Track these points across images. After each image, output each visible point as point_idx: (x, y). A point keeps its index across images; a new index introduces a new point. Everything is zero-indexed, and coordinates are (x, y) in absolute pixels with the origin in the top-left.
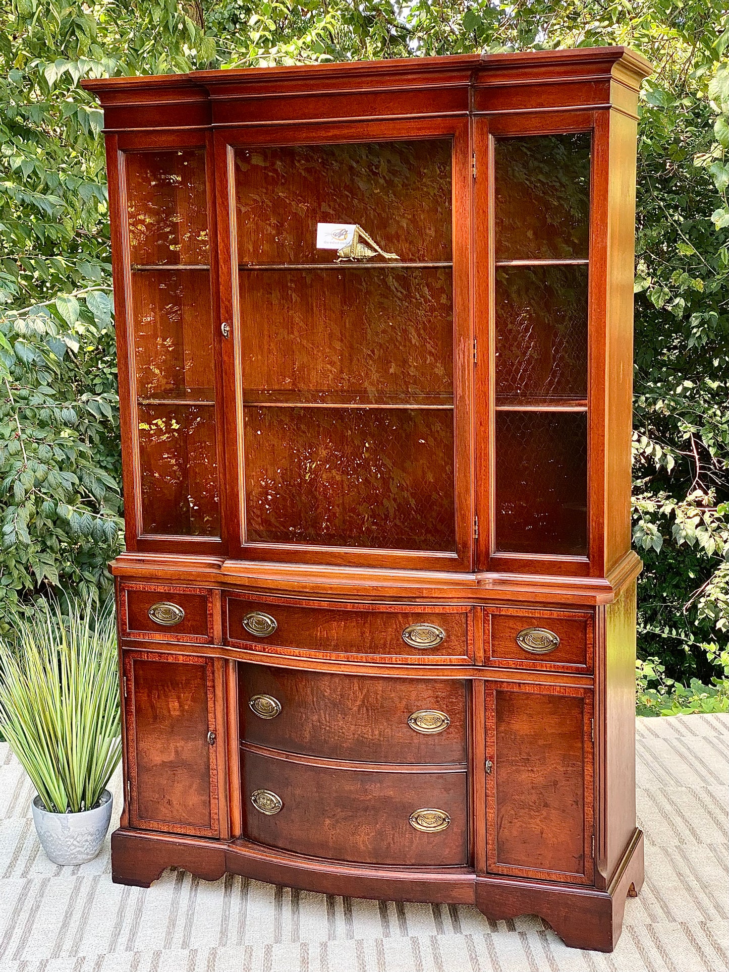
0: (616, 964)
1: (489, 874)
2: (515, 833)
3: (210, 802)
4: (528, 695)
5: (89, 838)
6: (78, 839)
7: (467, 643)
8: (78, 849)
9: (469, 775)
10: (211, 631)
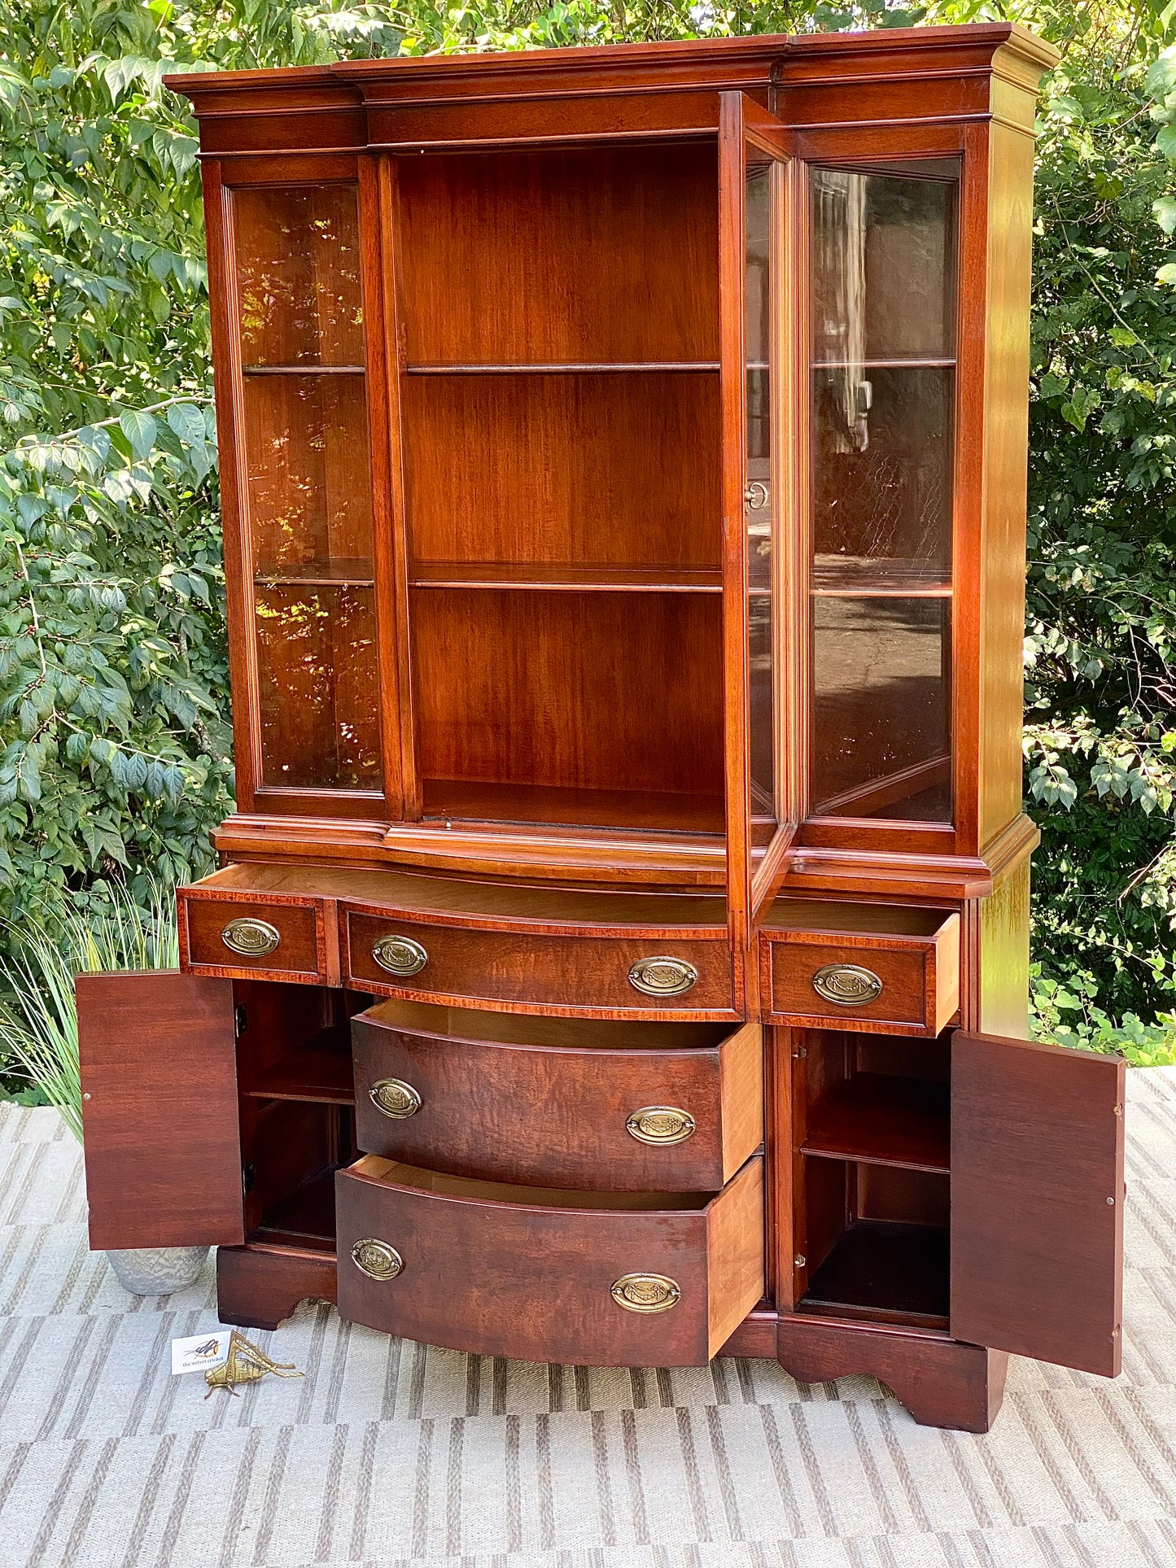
0: (992, 1451)
5: (183, 1253)
6: (166, 1256)
7: (733, 988)
10: (323, 966)
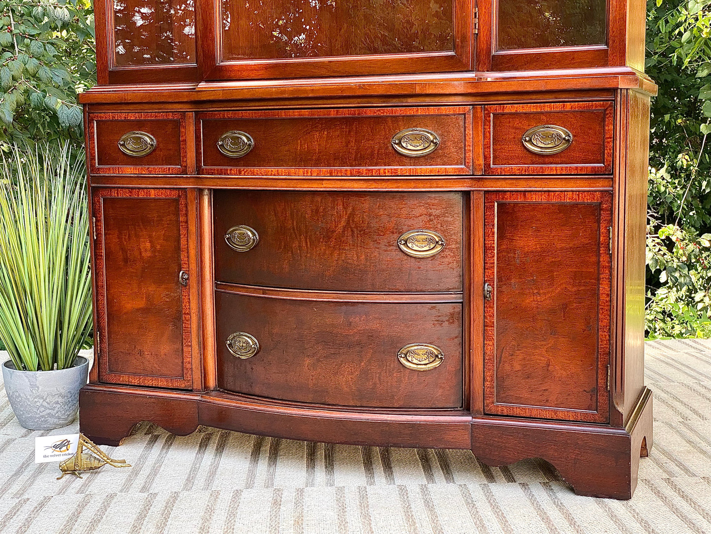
1: (487, 415)
2: (517, 367)
3: (183, 350)
4: (535, 206)
5: (60, 400)
6: (48, 400)
7: (465, 150)
8: (48, 411)
9: (466, 304)
10: (185, 160)
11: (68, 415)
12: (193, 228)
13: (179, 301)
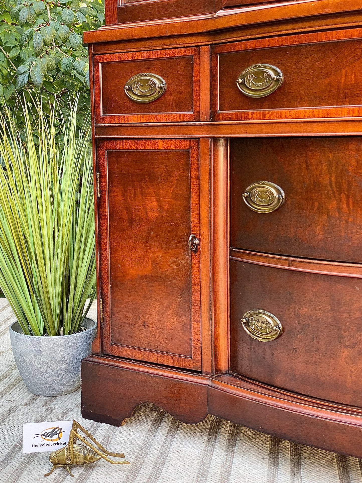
3: (191, 325)
5: (65, 366)
6: (52, 367)
8: (52, 378)
10: (198, 104)
11: (74, 382)
12: (205, 184)
13: (188, 269)
